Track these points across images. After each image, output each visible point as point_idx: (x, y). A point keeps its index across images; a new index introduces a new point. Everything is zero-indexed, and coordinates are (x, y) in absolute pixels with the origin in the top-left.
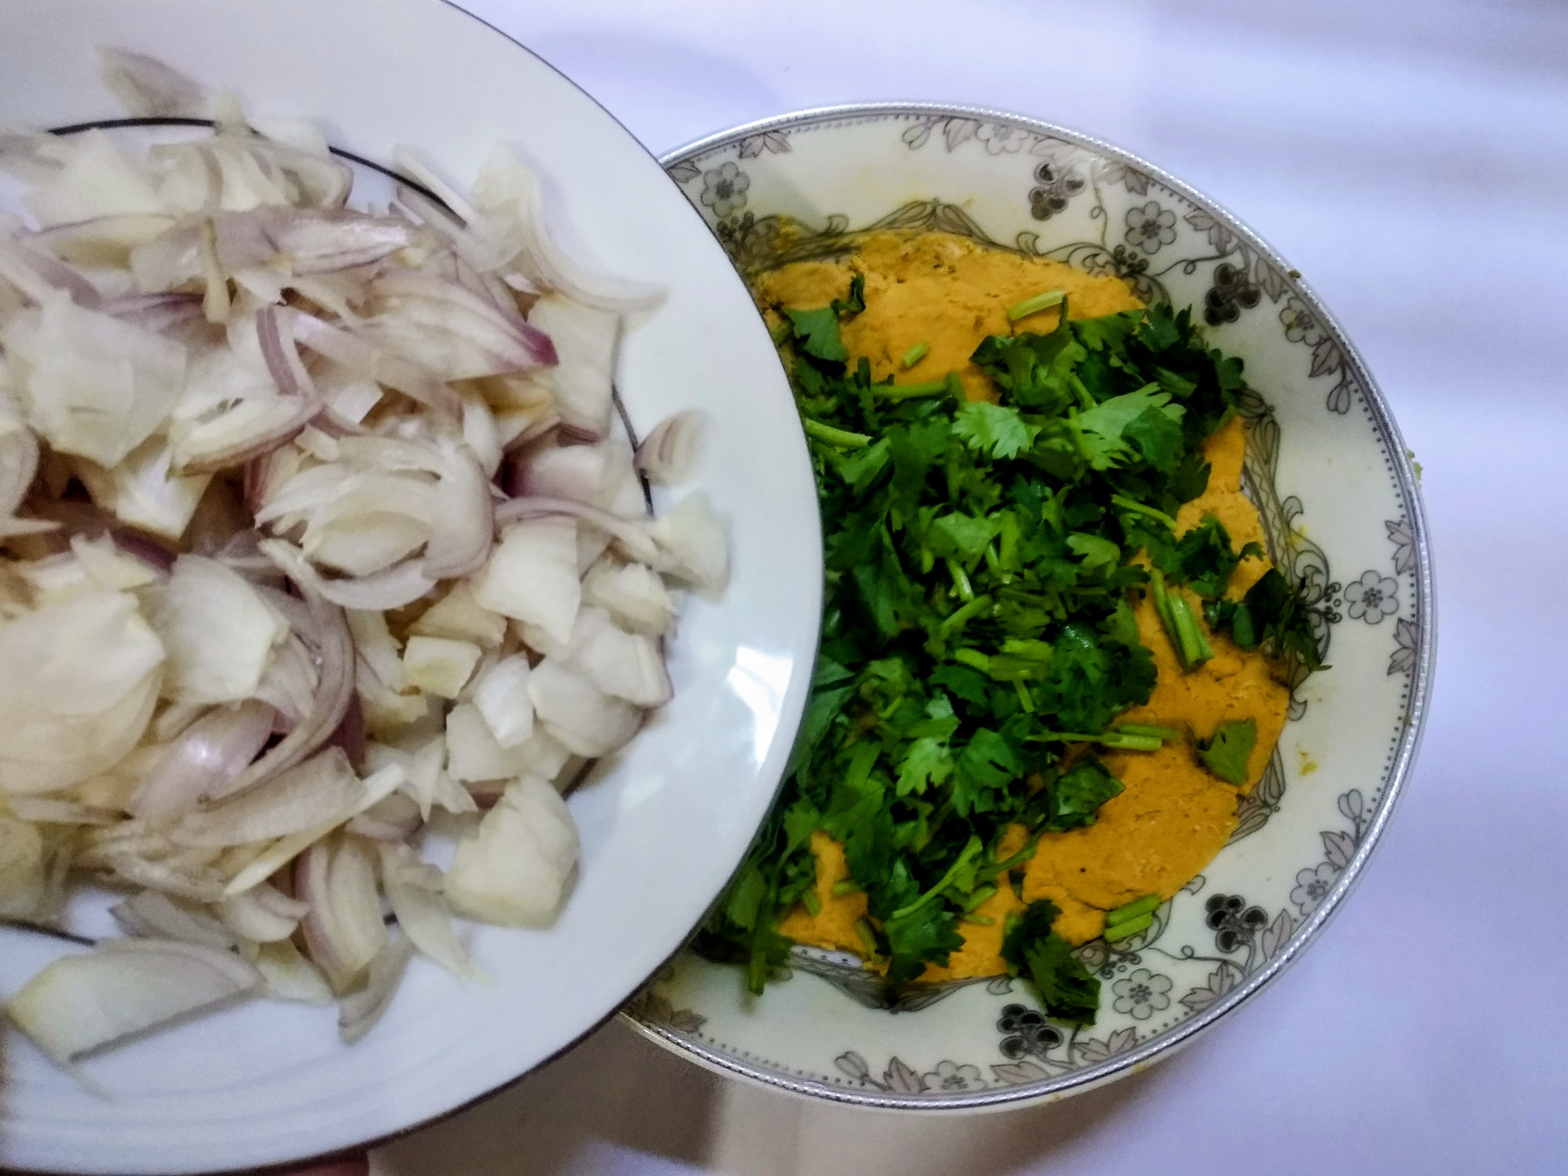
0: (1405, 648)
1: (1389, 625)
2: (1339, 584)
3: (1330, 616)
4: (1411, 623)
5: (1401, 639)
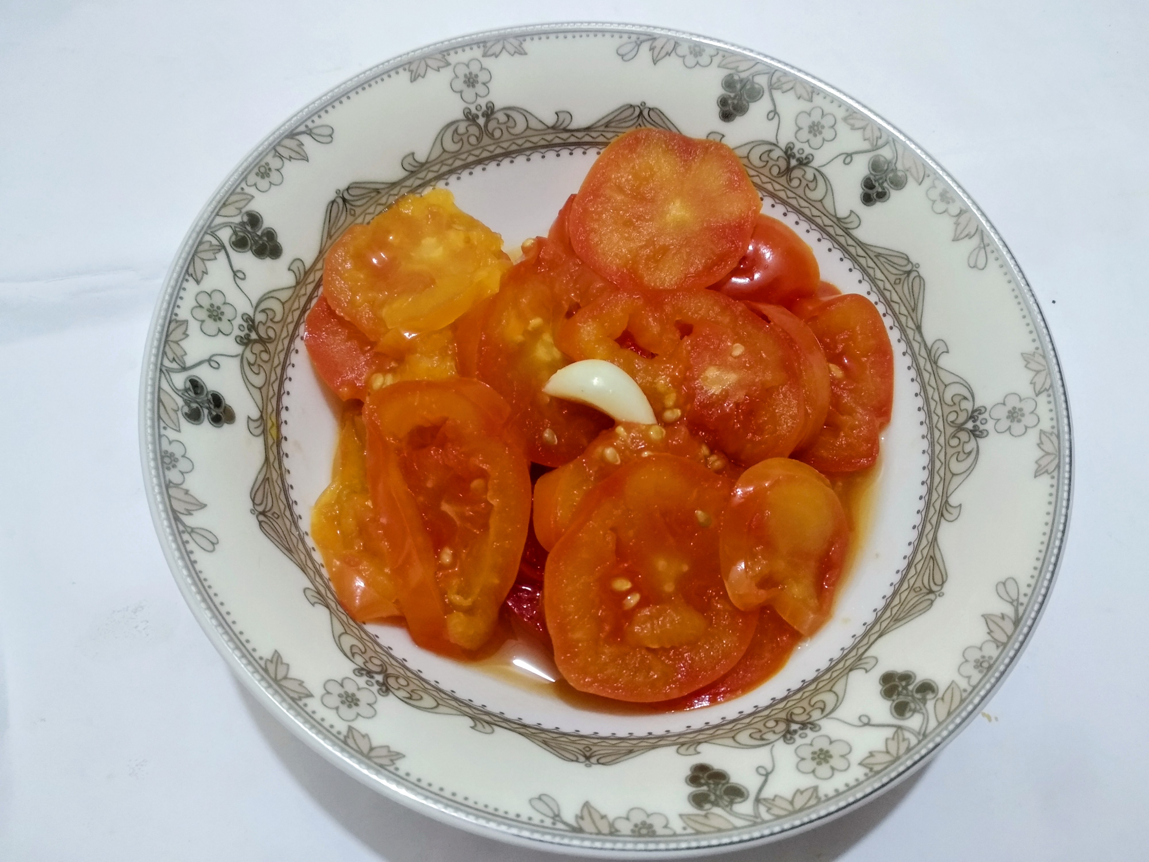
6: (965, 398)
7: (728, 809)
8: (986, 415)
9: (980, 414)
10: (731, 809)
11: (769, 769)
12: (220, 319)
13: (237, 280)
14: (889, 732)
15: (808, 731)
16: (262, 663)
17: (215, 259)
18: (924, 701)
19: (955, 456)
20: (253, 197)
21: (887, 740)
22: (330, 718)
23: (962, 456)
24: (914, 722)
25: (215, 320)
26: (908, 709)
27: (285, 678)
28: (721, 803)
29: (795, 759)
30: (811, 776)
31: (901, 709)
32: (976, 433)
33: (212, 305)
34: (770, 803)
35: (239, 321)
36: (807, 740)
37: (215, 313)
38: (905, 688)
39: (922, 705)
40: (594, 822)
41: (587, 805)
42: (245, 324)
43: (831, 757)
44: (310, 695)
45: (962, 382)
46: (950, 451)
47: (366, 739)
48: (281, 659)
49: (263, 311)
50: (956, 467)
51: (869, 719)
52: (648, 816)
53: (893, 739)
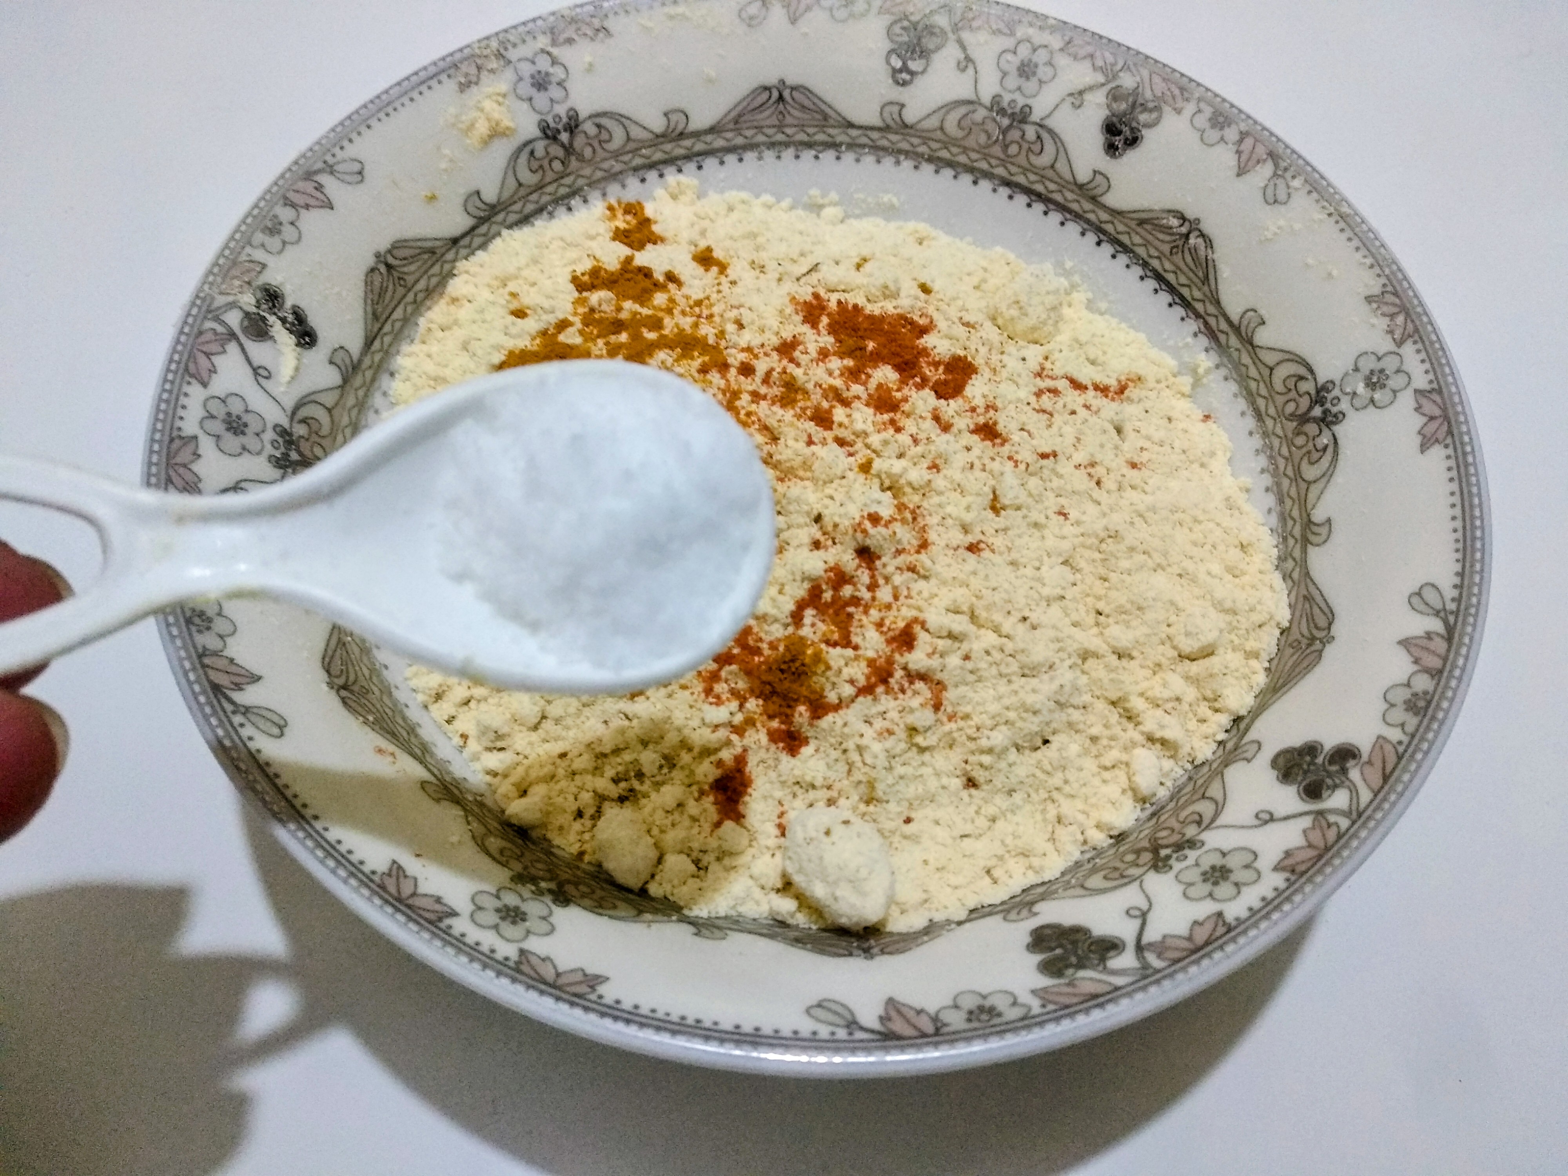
0: (1432, 418)
1: (1406, 400)
2: (1332, 382)
3: (1330, 419)
4: (1433, 390)
5: (1423, 410)
6: (1301, 378)
7: (1101, 968)
8: (1336, 392)
9: (1328, 391)
10: (1105, 968)
11: (1144, 906)
12: (243, 433)
13: (260, 379)
14: (1307, 822)
15: (1187, 852)
16: (376, 878)
17: (224, 352)
18: (1344, 771)
19: (1305, 460)
20: (264, 266)
21: (1305, 832)
22: (487, 939)
23: (1315, 455)
24: (1338, 800)
25: (235, 433)
26: (1325, 787)
27: (414, 895)
28: (1087, 963)
29: (1180, 888)
30: (1209, 900)
31: (1313, 792)
32: (1329, 420)
33: (229, 414)
34: (1161, 947)
35: (269, 435)
36: (1190, 861)
37: (235, 425)
38: (1312, 763)
39: (1343, 779)
40: (908, 1021)
41: (891, 1002)
42: (280, 440)
43: (1230, 871)
44: (454, 914)
45: (1291, 357)
46: (1297, 454)
47: (548, 963)
48: (404, 872)
49: (304, 421)
50: (1310, 472)
51: (1271, 814)
52: (984, 997)
53: (1313, 828)
